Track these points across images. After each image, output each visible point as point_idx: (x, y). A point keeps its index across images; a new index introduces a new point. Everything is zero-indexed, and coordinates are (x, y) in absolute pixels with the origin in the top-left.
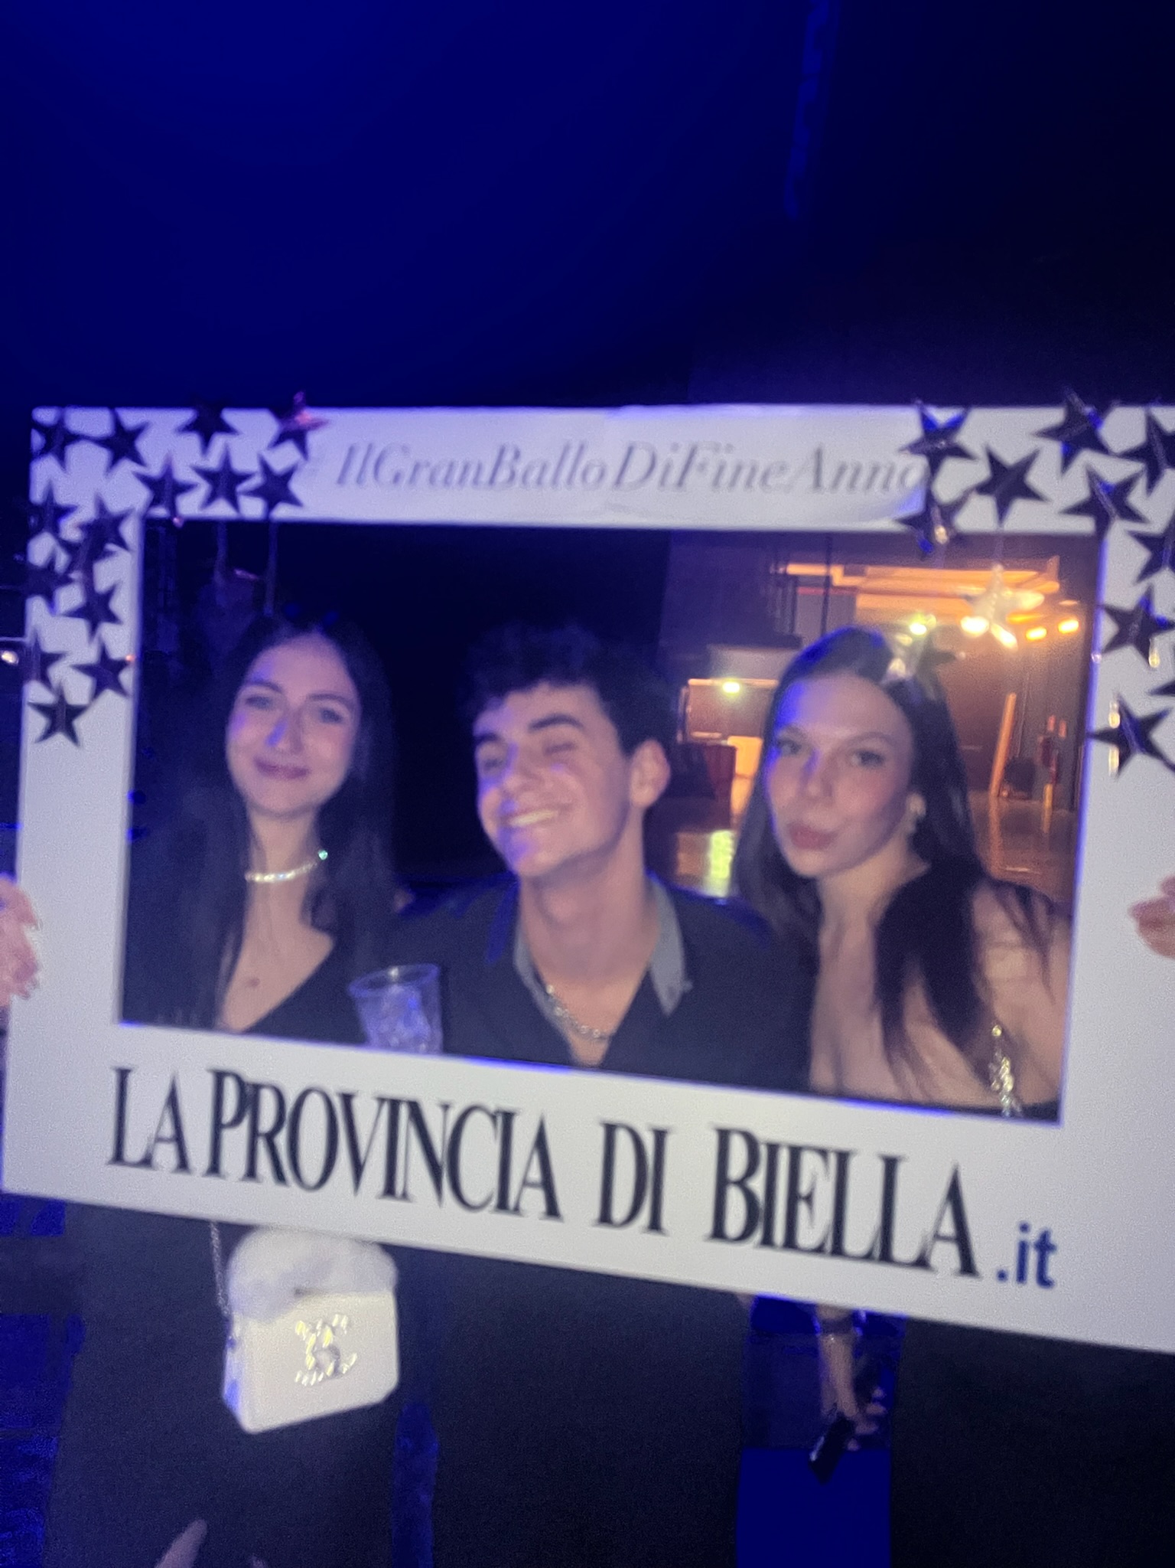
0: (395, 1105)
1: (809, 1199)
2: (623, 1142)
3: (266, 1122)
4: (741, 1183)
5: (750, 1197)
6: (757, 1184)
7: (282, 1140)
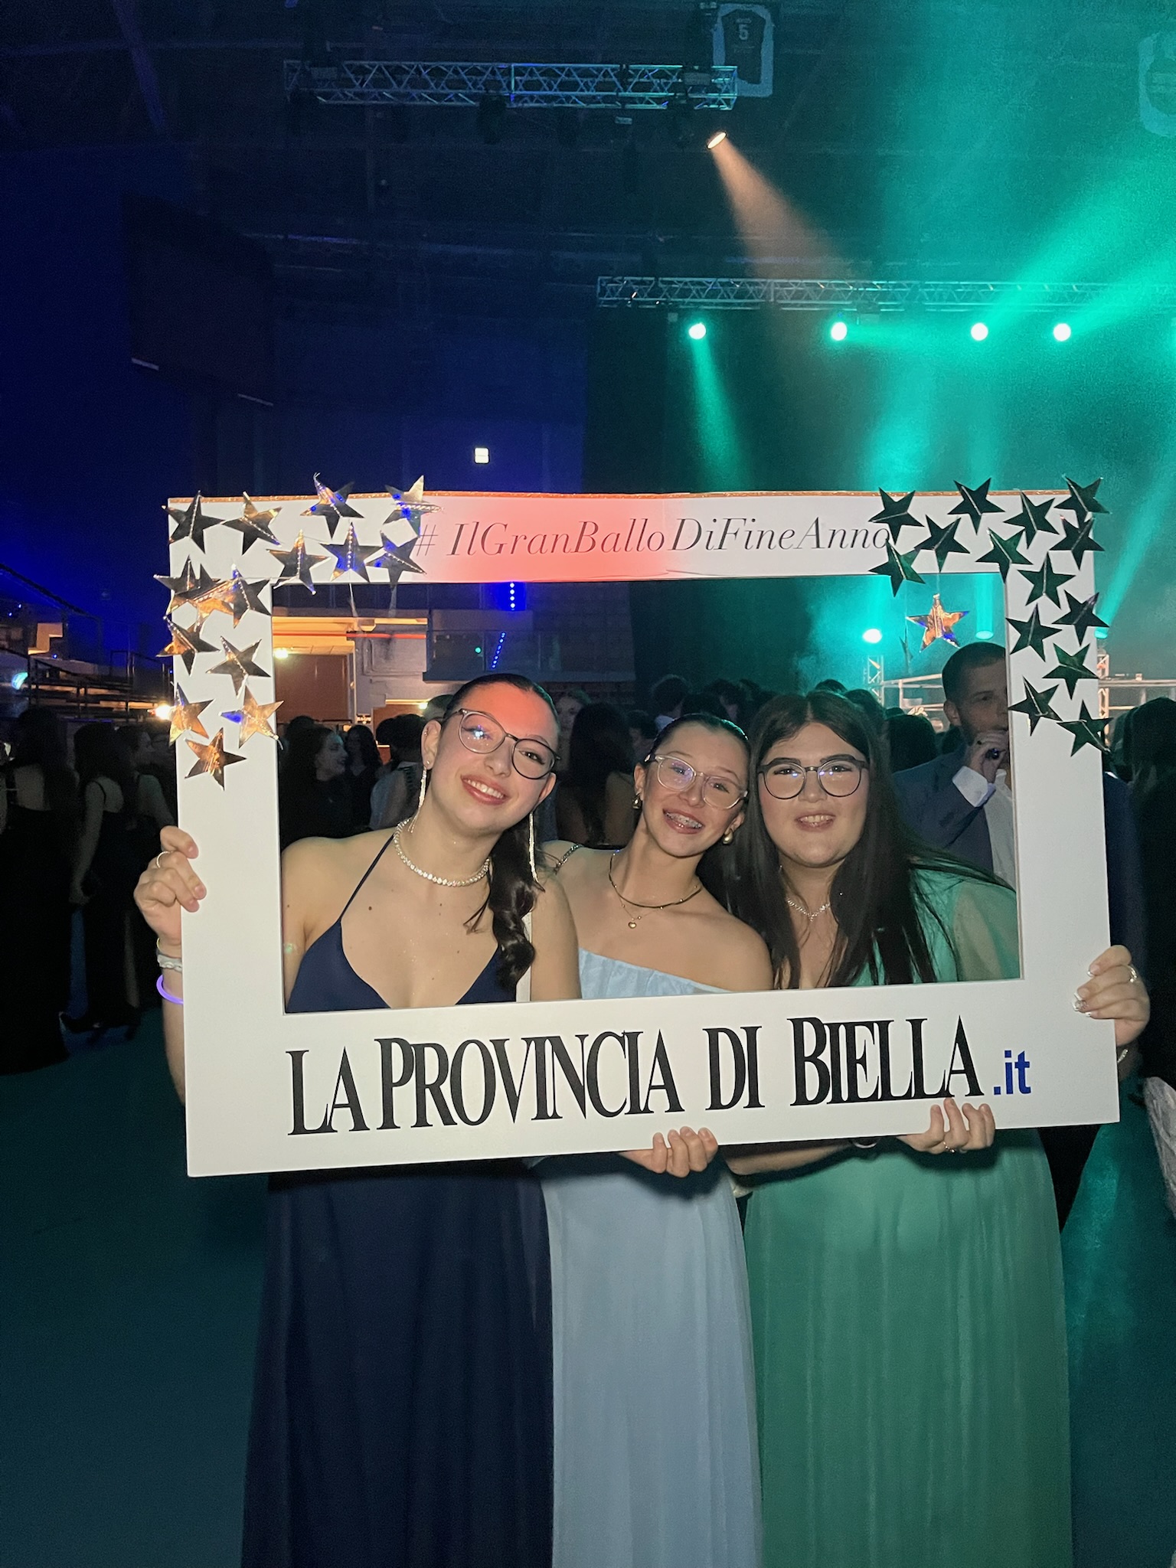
0: (540, 1042)
1: (863, 1061)
2: (724, 1042)
3: (431, 1077)
4: (813, 1059)
5: (820, 1066)
6: (826, 1057)
7: (446, 1088)
